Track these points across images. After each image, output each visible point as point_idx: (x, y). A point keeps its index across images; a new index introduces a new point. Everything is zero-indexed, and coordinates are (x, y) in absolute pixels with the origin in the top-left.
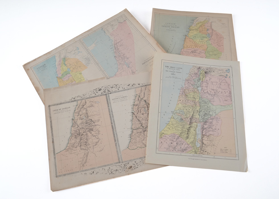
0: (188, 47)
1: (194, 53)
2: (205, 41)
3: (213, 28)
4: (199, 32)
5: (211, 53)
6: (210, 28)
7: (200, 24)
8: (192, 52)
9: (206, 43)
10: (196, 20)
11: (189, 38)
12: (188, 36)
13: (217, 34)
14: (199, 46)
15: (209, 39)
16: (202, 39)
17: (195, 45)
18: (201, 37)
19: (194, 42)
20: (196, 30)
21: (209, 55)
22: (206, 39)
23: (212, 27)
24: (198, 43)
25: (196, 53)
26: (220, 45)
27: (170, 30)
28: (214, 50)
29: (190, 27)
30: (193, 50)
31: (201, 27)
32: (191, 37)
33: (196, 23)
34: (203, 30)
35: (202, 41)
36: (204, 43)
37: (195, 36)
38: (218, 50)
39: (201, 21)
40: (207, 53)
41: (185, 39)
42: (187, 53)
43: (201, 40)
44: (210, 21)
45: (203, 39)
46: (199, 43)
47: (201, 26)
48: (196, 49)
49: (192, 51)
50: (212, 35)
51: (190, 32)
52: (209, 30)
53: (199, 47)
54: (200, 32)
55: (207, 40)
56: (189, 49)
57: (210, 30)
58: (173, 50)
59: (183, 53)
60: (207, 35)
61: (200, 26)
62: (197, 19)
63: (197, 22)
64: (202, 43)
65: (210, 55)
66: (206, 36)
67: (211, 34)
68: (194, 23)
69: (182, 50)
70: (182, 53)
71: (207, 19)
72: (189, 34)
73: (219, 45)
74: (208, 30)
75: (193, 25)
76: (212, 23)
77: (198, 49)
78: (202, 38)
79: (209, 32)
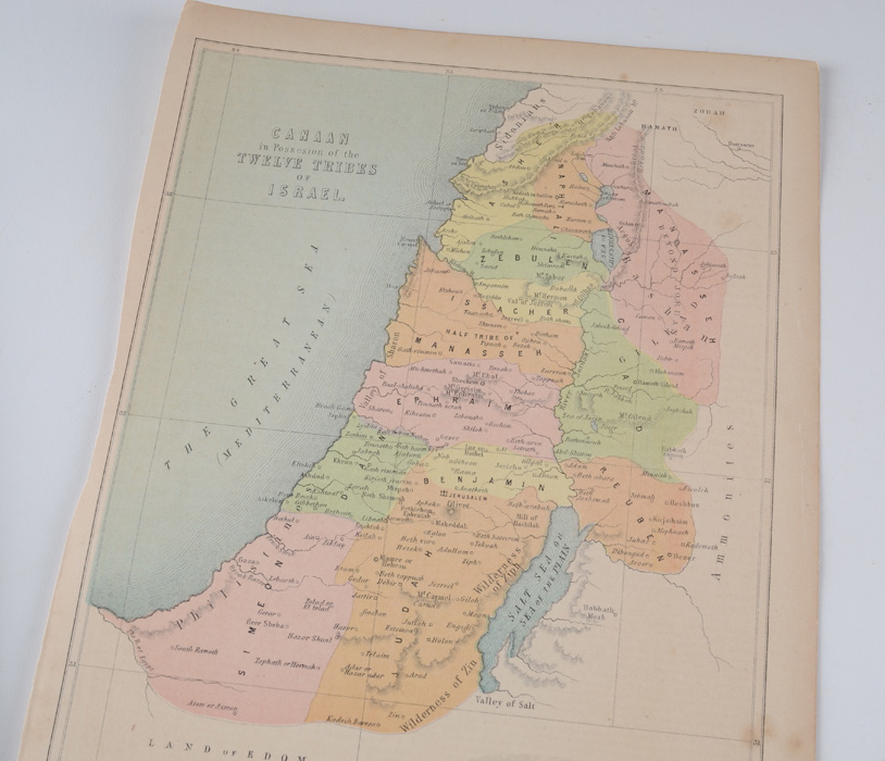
0: (426, 344)
1: (466, 407)
2: (572, 297)
3: (652, 176)
4: (527, 210)
5: (606, 408)
6: (624, 181)
7: (550, 146)
8: (455, 394)
9: (575, 312)
10: (519, 108)
11: (444, 266)
12: (435, 245)
13: (673, 236)
14: (517, 339)
15: (608, 278)
16: (548, 280)
17: (487, 332)
18: (543, 257)
19: (475, 306)
20: (514, 192)
21: (586, 426)
22: (581, 280)
23: (646, 175)
24: (508, 312)
25: (479, 409)
26: (686, 336)
27: (299, 194)
28: (633, 377)
29: (463, 163)
30: (462, 372)
31: (554, 170)
32: (457, 257)
33: (515, 137)
34: (570, 195)
35: (546, 290)
36: (557, 313)
37: (499, 245)
38: (667, 378)
39: (559, 120)
40: (571, 408)
41: (411, 270)
42: (409, 404)
43: (536, 288)
44: (635, 123)
45: (558, 272)
46: (523, 311)
47: (555, 159)
48: (484, 369)
49: (449, 388)
50: (635, 244)
51: (461, 209)
52: (612, 197)
53: (510, 353)
54: (541, 210)
55: (588, 291)
56: (430, 363)
57: (621, 193)
58: (294, 372)
59: (376, 401)
60: (598, 240)
61: (549, 161)
62: (534, 97)
63: (529, 127)
64: (541, 311)
65: (595, 421)
66: (586, 252)
67: (628, 230)
68: (502, 131)
69: (373, 379)
70: (368, 399)
71: (608, 98)
72: (449, 226)
73: (679, 336)
74: (606, 195)
75: (493, 152)
76: (648, 140)
77: (500, 364)
78: (551, 271)
79: (614, 213)
